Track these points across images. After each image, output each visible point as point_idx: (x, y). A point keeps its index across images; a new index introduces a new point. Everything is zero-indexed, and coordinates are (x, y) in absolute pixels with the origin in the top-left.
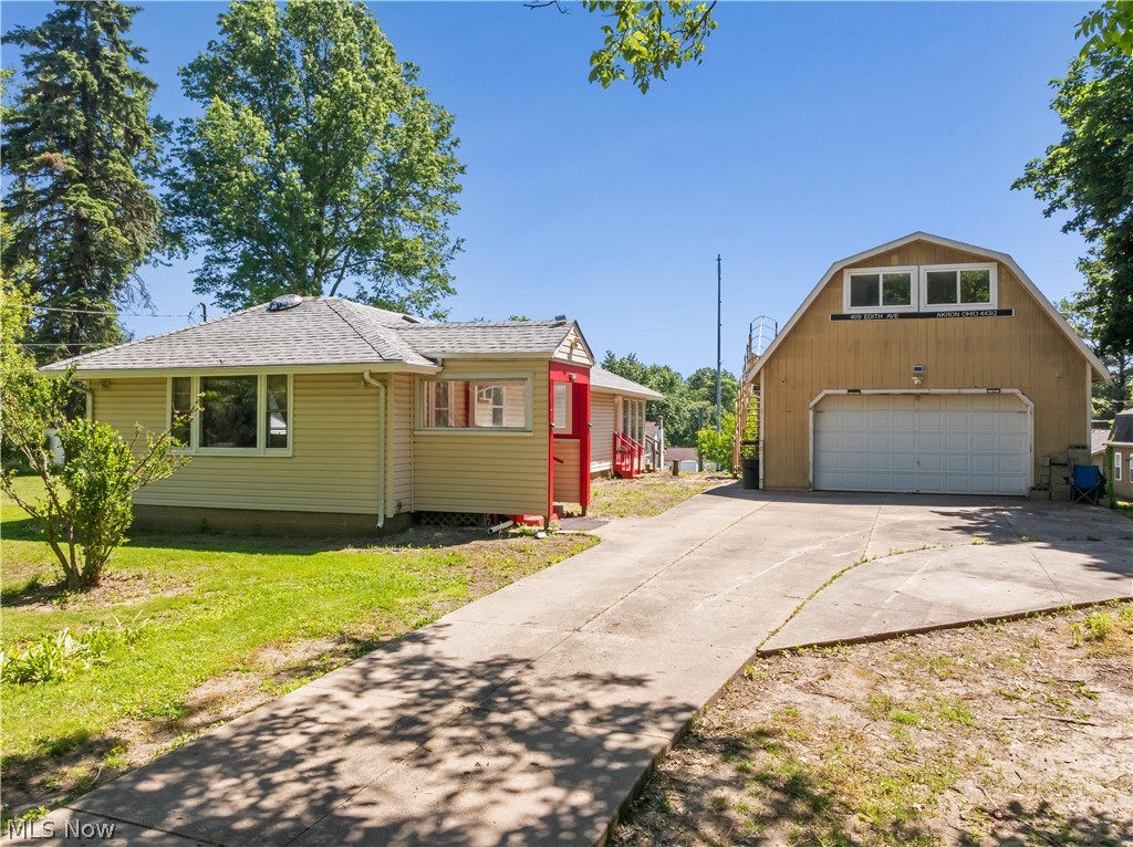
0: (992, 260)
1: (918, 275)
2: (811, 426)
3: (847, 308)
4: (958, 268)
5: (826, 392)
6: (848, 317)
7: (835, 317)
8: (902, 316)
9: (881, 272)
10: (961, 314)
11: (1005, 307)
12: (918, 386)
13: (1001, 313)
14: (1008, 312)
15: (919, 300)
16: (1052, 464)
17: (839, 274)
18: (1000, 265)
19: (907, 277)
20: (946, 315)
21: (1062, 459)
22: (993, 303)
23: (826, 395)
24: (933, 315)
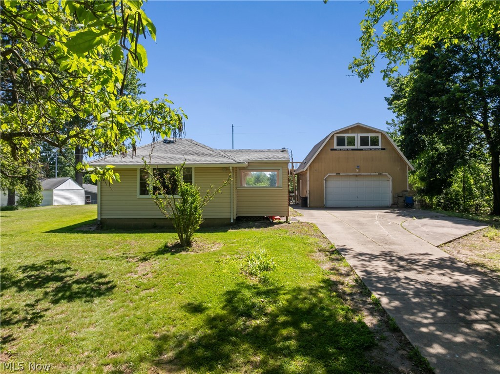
0: (379, 133)
1: (357, 136)
2: (324, 186)
3: (335, 147)
4: (370, 135)
5: (329, 174)
6: (336, 150)
7: (332, 150)
8: (353, 150)
9: (346, 135)
10: (370, 149)
11: (383, 148)
12: (358, 173)
13: (382, 149)
14: (384, 149)
15: (358, 145)
16: (398, 196)
17: (333, 136)
18: (382, 134)
19: (354, 137)
20: (366, 150)
21: (401, 195)
22: (380, 147)
23: (329, 175)
24: (362, 150)
